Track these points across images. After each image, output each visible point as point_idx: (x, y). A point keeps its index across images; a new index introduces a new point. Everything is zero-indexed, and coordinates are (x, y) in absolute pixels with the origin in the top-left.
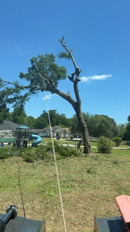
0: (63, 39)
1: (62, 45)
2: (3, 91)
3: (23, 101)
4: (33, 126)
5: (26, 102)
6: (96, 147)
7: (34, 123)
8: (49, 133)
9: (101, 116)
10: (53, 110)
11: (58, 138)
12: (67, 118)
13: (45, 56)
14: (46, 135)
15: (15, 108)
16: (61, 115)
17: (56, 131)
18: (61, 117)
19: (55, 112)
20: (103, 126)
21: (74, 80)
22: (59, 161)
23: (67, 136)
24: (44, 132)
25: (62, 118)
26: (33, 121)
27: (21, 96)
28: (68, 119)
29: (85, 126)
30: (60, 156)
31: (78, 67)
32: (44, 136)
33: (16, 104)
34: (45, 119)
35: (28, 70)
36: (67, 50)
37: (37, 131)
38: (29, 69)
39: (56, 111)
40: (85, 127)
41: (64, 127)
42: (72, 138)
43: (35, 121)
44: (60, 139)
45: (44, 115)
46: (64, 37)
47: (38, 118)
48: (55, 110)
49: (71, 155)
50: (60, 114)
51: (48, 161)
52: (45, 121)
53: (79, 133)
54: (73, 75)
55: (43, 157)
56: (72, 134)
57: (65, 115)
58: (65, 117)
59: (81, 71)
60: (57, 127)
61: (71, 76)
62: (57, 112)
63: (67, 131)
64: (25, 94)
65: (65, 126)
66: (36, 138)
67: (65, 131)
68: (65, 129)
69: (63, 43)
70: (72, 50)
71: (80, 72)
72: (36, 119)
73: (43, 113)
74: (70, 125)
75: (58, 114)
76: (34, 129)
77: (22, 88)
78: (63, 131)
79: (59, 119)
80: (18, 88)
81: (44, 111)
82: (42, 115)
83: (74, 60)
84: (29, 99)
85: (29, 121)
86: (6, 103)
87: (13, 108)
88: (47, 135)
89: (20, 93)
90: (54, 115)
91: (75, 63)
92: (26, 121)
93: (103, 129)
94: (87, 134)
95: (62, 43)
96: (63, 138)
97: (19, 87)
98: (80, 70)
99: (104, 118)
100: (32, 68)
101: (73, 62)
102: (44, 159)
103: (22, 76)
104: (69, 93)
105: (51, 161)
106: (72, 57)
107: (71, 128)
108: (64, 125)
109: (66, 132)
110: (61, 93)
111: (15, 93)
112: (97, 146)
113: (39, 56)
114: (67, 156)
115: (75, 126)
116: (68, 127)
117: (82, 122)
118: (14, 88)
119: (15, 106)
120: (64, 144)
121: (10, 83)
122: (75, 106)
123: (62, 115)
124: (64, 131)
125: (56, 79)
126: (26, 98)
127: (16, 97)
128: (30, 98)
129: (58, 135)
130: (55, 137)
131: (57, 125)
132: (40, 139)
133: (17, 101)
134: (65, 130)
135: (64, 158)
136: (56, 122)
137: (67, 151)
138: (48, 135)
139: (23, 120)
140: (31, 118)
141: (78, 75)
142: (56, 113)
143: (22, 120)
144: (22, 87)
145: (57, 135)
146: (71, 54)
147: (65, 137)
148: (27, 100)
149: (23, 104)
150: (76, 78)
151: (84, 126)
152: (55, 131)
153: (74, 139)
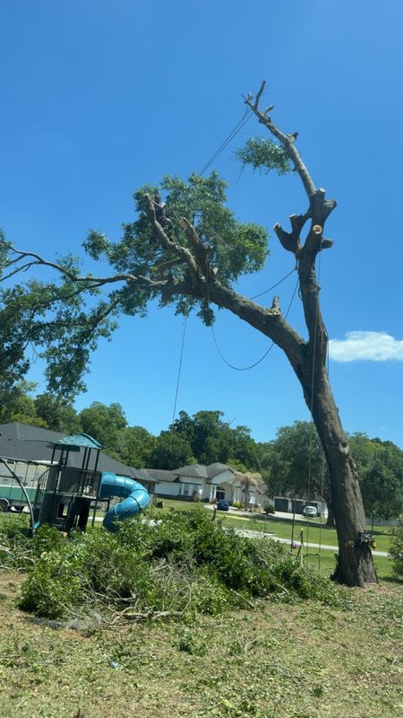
0: (261, 90)
1: (258, 114)
2: (14, 291)
3: (86, 336)
4: (145, 458)
5: (101, 340)
6: (385, 554)
7: (147, 451)
8: (191, 487)
9: (372, 441)
10: (211, 412)
11: (223, 508)
12: (257, 442)
13: (191, 180)
14: (182, 493)
15: (52, 361)
16: (235, 428)
17: (218, 480)
18: (237, 438)
19: (218, 417)
20: (384, 473)
21: (301, 245)
22: (212, 621)
23: (252, 501)
24: (177, 481)
25: (240, 438)
26: (146, 441)
27: (82, 318)
28: (259, 444)
29: (346, 450)
30: (217, 592)
31: (322, 190)
32: (176, 493)
33: (60, 346)
34: (183, 438)
35: (122, 233)
36: (276, 134)
37: (154, 476)
38: (128, 229)
39: (223, 414)
40: (343, 457)
41: (244, 468)
42: (269, 510)
43: (152, 444)
44: (230, 511)
45: (182, 426)
46: (264, 82)
47: (163, 433)
48: (218, 412)
49: (273, 589)
50: (233, 427)
51: (150, 616)
52: (182, 445)
53: (297, 492)
54: (298, 222)
55: (125, 592)
56: (270, 494)
57: (248, 430)
58: (249, 437)
59: (335, 205)
60: (220, 466)
61: (288, 229)
62: (223, 419)
63: (254, 485)
64: (96, 306)
65: (248, 469)
66: (125, 492)
67: (246, 483)
68: (248, 475)
69: (261, 110)
70: (295, 135)
71: (329, 210)
72: (153, 439)
73: (178, 417)
74: (265, 464)
75: (226, 426)
76: (145, 468)
77: (90, 285)
78: (238, 484)
79: (231, 442)
80: (74, 285)
81: (182, 413)
82: (175, 425)
83: (304, 167)
84: (112, 330)
85: (134, 442)
86: (25, 343)
87: (45, 360)
88: (186, 492)
89: (81, 306)
90: (212, 427)
91: (309, 177)
92: (121, 443)
93: (385, 484)
94: (354, 488)
95: (255, 108)
96: (239, 508)
97: (76, 280)
98: (329, 203)
99: (383, 449)
100: (137, 224)
101: (301, 172)
102: (128, 604)
103: (95, 246)
104: (274, 306)
105: (166, 619)
106: (298, 155)
107: (267, 473)
108: (243, 461)
109: (251, 488)
110: (241, 304)
111: (58, 304)
112: (392, 552)
113: (167, 181)
114: (255, 593)
115: (282, 467)
116: (258, 470)
117: (333, 432)
118: (60, 284)
119: (53, 352)
120: (241, 527)
121: (42, 262)
122: (300, 357)
123: (240, 428)
124: (242, 483)
125: (227, 272)
126: (100, 327)
127: (63, 318)
128: (114, 327)
129: (223, 494)
130: (213, 503)
131: (223, 460)
132: (141, 496)
133: (66, 335)
134: (247, 479)
135: (240, 605)
136: (219, 451)
137: (257, 562)
138: (190, 494)
139: (115, 439)
140: (141, 433)
141: (321, 221)
142: (220, 423)
143: (112, 436)
144: (88, 279)
145: (220, 496)
146: (293, 146)
147: (245, 505)
148: (104, 333)
149: (87, 347)
150: (312, 232)
151: (342, 449)
152: (214, 481)
153: (278, 514)
